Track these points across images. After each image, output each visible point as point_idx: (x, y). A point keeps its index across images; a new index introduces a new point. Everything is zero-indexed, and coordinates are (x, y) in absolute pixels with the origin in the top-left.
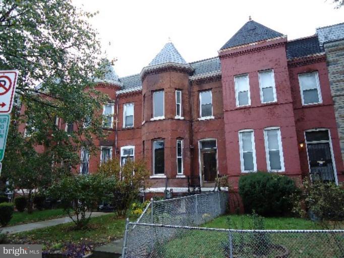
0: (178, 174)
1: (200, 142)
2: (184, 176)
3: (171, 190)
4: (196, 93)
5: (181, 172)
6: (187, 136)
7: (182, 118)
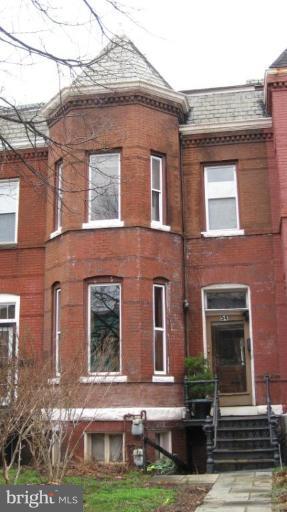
0: (156, 372)
1: (205, 291)
2: (171, 379)
3: (144, 413)
4: (197, 167)
5: (162, 369)
6: (177, 275)
7: (167, 228)
